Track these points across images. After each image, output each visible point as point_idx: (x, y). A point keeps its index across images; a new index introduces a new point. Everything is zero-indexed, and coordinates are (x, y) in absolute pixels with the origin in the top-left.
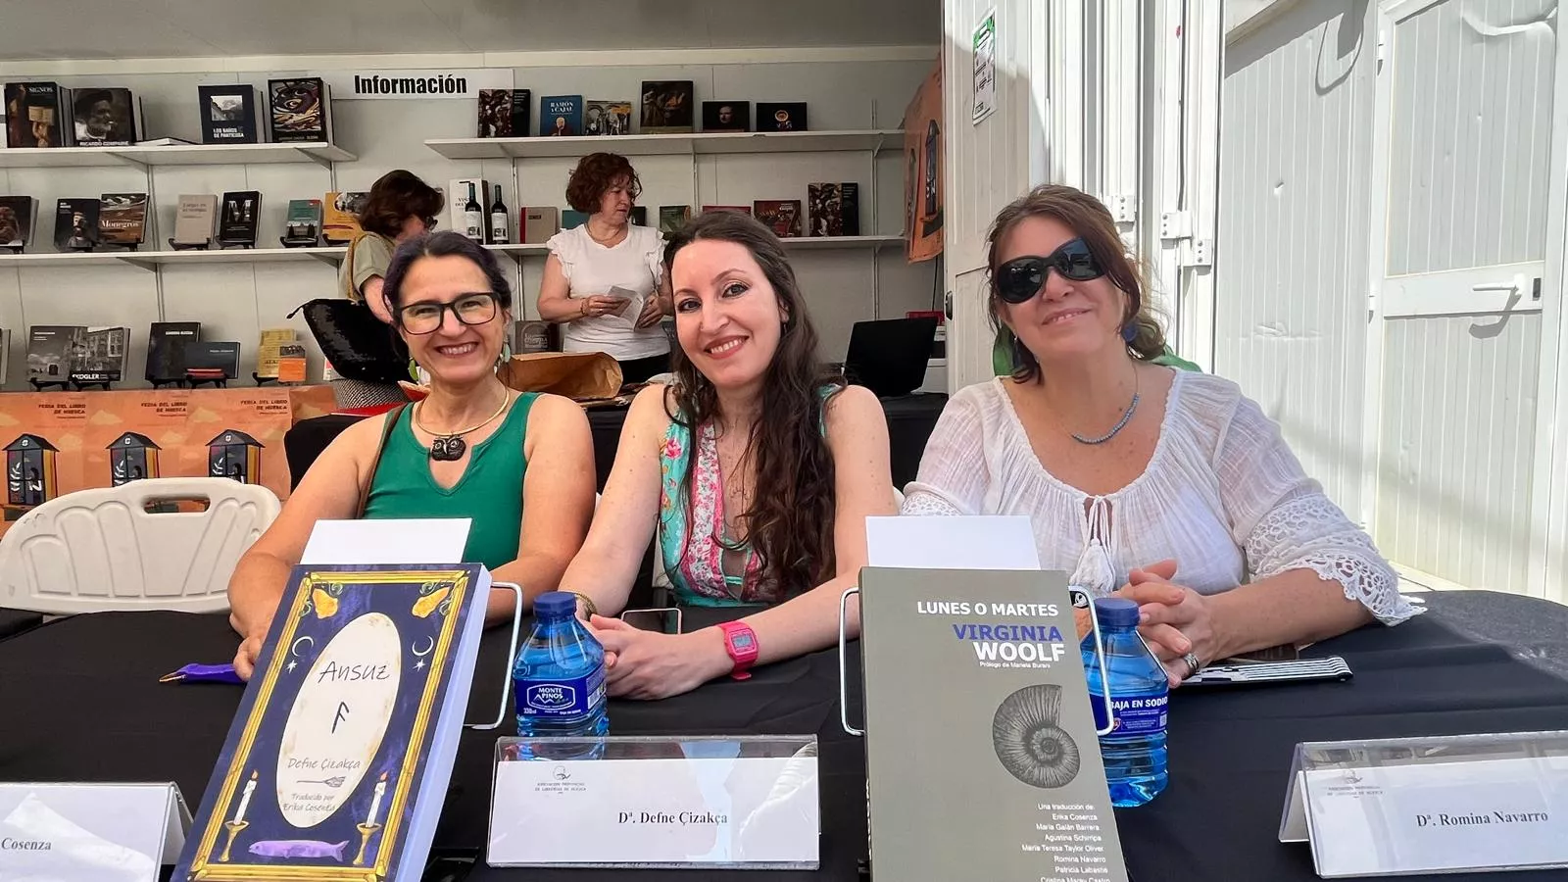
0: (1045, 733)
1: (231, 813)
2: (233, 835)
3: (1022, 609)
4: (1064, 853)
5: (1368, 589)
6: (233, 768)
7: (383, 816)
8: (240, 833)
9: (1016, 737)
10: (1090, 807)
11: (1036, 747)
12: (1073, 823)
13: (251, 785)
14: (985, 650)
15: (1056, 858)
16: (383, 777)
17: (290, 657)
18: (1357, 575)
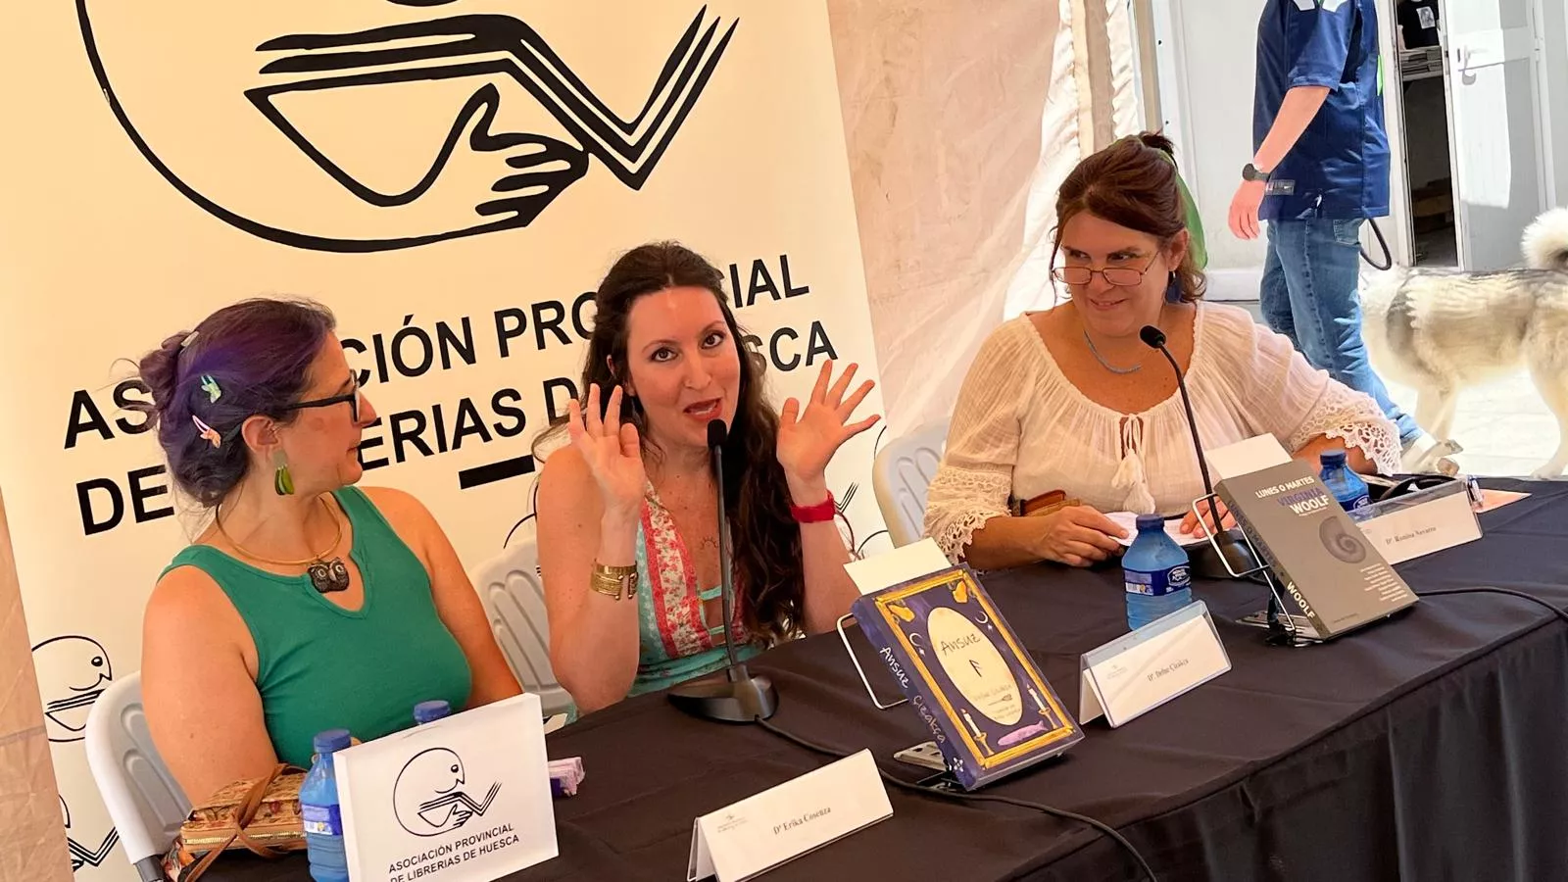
0: (1344, 539)
1: (972, 734)
2: (984, 742)
3: (1298, 484)
4: (1382, 586)
5: (1367, 437)
6: (949, 714)
7: (1046, 704)
8: (986, 739)
9: (1334, 545)
10: (1379, 565)
11: (1344, 546)
12: (1377, 573)
13: (967, 717)
14: (1297, 508)
15: (1380, 589)
16: (1028, 686)
17: (917, 649)
18: (1356, 429)
